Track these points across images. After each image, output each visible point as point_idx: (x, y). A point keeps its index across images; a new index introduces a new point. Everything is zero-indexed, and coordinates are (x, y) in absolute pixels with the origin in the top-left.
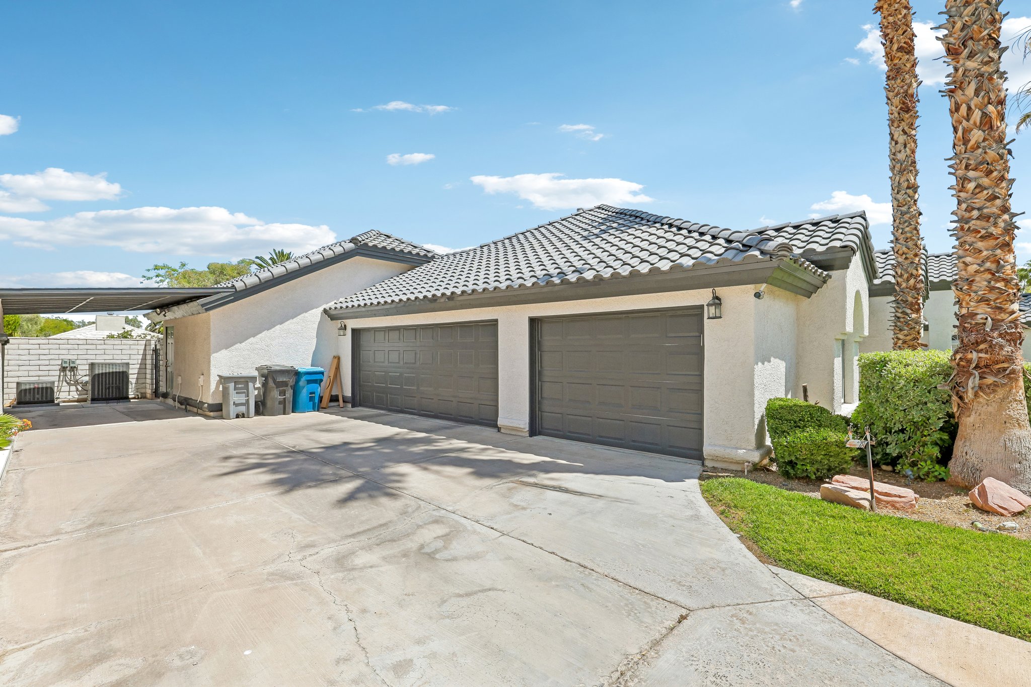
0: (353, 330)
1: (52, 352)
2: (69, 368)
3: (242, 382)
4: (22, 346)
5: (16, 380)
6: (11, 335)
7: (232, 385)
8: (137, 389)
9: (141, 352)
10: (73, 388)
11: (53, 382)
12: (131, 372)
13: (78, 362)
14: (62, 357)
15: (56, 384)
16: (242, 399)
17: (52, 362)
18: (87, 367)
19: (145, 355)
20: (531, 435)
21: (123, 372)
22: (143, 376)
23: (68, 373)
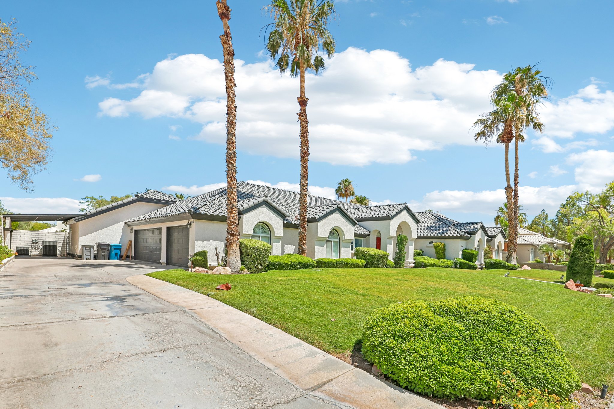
0: (135, 231)
1: (29, 236)
2: (35, 243)
3: (88, 248)
4: (18, 234)
5: (16, 246)
6: (15, 229)
7: (84, 248)
8: (61, 252)
9: (63, 238)
10: (37, 251)
11: (29, 248)
12: (58, 245)
13: (38, 240)
14: (32, 238)
15: (30, 249)
16: (88, 253)
17: (29, 240)
18: (42, 243)
19: (65, 239)
20: (167, 265)
21: (55, 245)
22: (64, 247)
23: (35, 245)
